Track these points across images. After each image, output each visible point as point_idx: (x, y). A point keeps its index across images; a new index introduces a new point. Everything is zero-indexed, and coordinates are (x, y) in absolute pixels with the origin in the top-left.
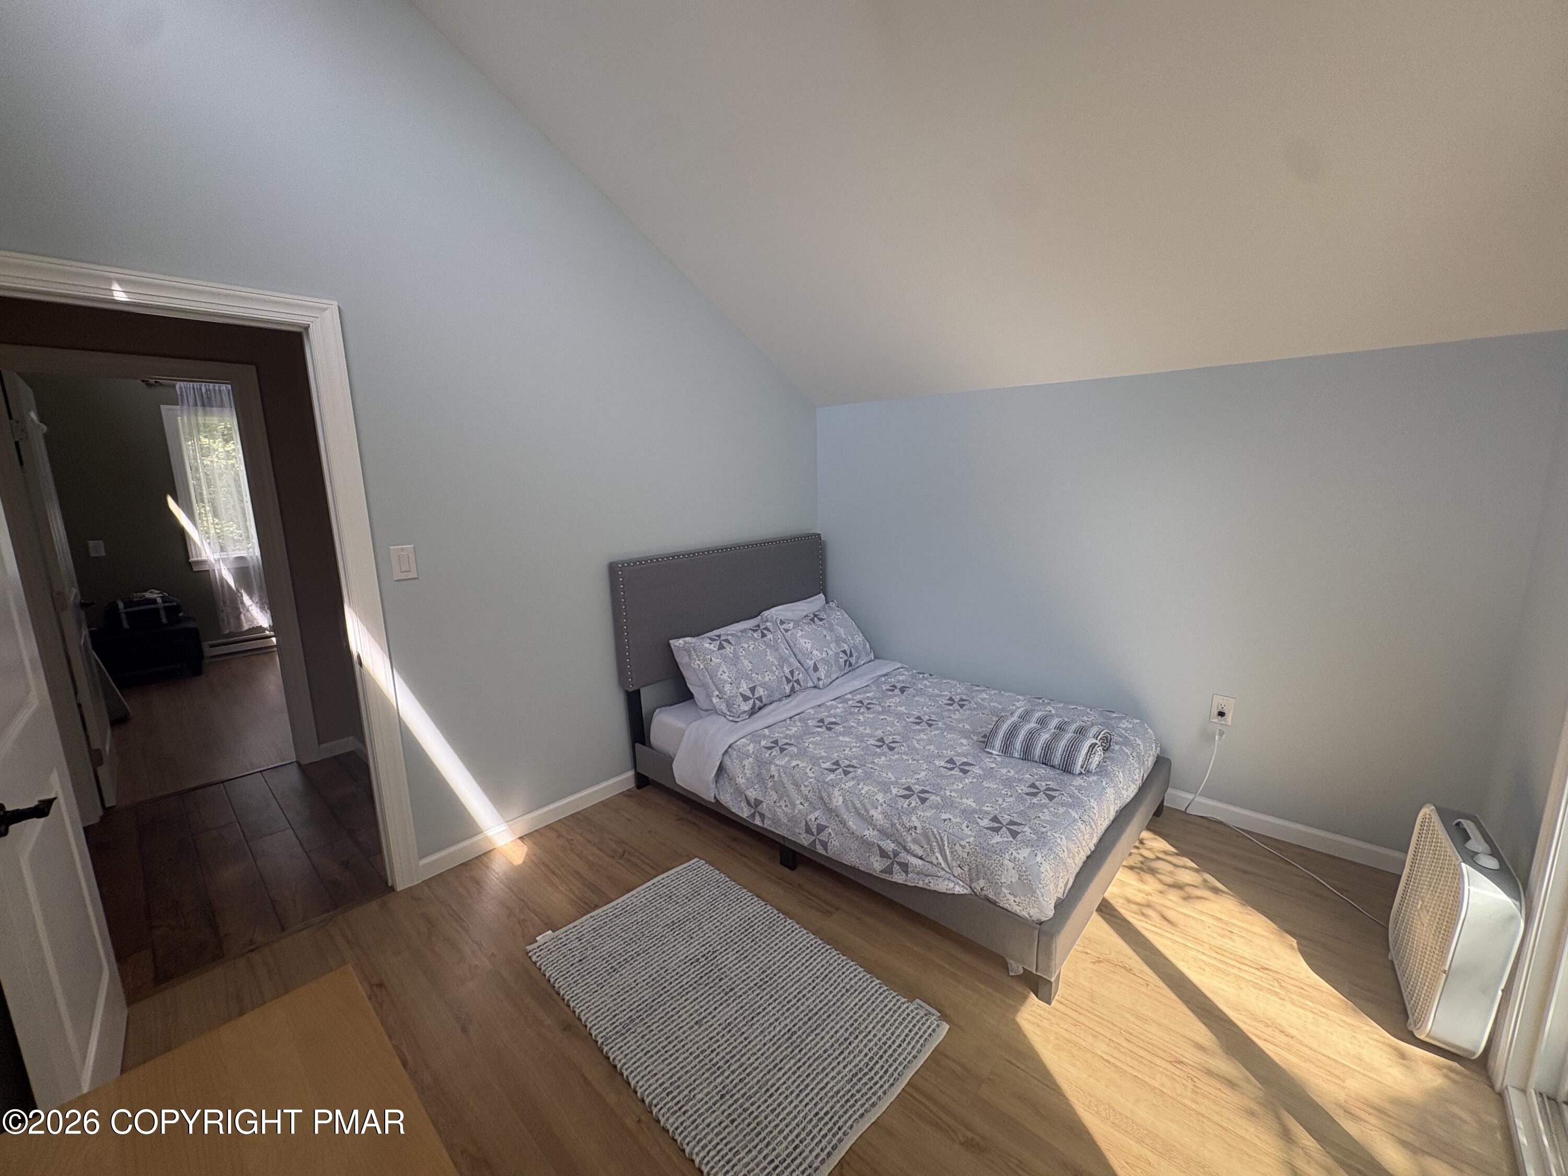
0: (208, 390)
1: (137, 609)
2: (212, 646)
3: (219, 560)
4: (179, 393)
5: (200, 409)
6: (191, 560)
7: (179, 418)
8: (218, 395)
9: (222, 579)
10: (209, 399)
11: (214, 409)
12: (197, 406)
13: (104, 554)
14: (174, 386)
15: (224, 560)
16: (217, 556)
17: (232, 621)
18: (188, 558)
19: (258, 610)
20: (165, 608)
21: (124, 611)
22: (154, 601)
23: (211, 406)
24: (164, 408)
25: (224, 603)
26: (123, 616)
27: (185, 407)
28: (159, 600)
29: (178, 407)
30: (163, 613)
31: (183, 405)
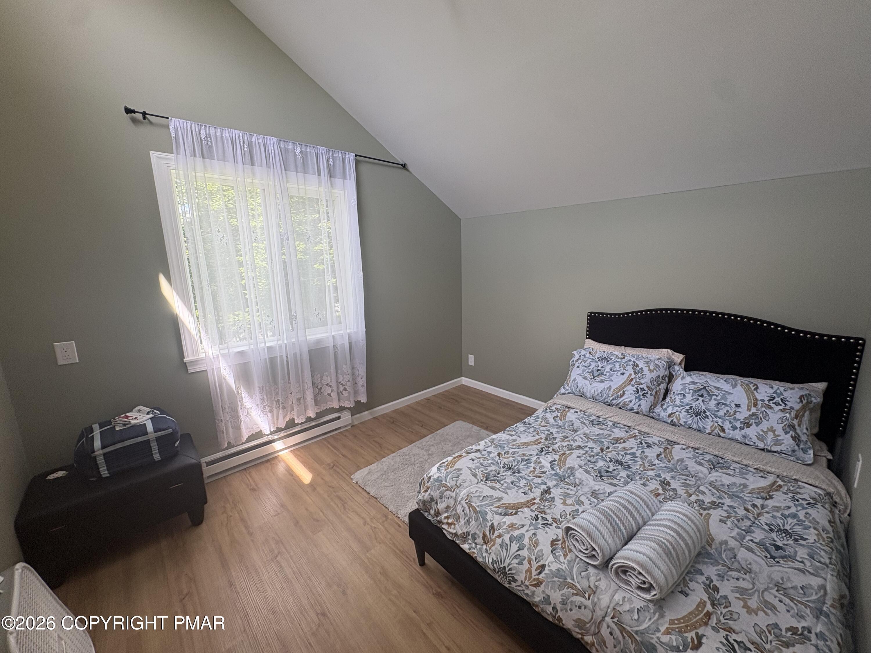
0: (208, 136)
1: (119, 446)
2: (209, 464)
3: (218, 357)
4: (173, 135)
5: (199, 159)
6: (185, 360)
7: (173, 171)
8: (220, 144)
9: (221, 378)
10: (210, 147)
11: (215, 162)
12: (195, 156)
13: (78, 361)
14: (168, 127)
15: (223, 356)
16: (216, 352)
17: (231, 430)
18: (182, 356)
19: (260, 412)
20: (158, 439)
21: (101, 452)
22: (141, 429)
23: (212, 158)
24: (154, 155)
25: (223, 409)
26: (101, 460)
27: (181, 157)
28: (150, 427)
29: (172, 156)
30: (154, 446)
31: (178, 153)
